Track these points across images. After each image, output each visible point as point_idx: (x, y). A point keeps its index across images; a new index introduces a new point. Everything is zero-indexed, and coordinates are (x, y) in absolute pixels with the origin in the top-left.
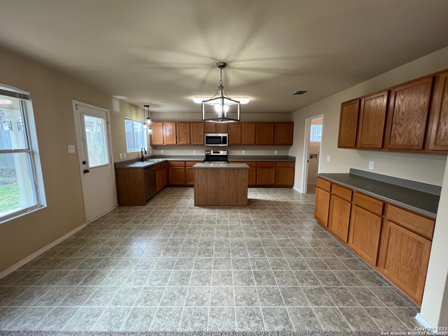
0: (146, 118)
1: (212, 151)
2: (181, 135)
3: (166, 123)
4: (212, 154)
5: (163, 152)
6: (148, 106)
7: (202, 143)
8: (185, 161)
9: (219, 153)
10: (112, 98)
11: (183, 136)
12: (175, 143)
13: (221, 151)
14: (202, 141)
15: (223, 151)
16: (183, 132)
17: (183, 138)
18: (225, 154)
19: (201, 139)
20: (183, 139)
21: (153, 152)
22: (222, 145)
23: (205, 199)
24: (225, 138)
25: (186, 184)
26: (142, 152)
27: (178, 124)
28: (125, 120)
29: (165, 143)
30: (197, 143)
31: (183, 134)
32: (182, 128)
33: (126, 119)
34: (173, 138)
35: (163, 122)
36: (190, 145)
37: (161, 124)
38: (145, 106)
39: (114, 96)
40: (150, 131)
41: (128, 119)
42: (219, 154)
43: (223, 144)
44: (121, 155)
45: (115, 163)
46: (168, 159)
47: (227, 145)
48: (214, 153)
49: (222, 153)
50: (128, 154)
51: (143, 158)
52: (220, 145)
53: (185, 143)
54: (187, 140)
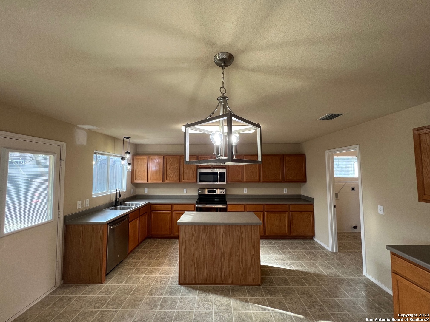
0: (124, 152)
1: (206, 190)
2: (168, 171)
3: (152, 157)
4: (207, 193)
5: (147, 191)
6: (128, 138)
7: (195, 180)
8: (172, 205)
9: (215, 191)
10: (76, 128)
11: (171, 172)
12: (161, 180)
13: (217, 189)
14: (194, 178)
15: (220, 189)
16: (172, 168)
17: (171, 174)
18: (222, 193)
19: (193, 174)
20: (172, 176)
21: (134, 191)
22: (219, 183)
23: (196, 273)
24: (222, 174)
25: (172, 235)
26: (116, 193)
27: (165, 157)
28: (95, 155)
29: (149, 180)
30: (188, 181)
31: (172, 170)
32: (171, 162)
33: (96, 153)
34: (160, 175)
35: (149, 155)
36: (180, 182)
37: (146, 158)
38: (124, 137)
39: (78, 125)
40: (129, 167)
41: (99, 154)
42: (215, 194)
43: (220, 181)
44: (79, 202)
45: (65, 217)
46: (151, 202)
47: (225, 183)
48: (208, 191)
49: (218, 192)
50: (92, 200)
51: (118, 201)
52: (216, 183)
53: (173, 180)
54: (175, 177)
